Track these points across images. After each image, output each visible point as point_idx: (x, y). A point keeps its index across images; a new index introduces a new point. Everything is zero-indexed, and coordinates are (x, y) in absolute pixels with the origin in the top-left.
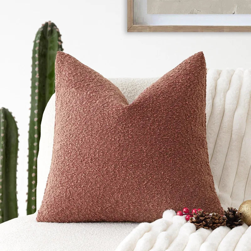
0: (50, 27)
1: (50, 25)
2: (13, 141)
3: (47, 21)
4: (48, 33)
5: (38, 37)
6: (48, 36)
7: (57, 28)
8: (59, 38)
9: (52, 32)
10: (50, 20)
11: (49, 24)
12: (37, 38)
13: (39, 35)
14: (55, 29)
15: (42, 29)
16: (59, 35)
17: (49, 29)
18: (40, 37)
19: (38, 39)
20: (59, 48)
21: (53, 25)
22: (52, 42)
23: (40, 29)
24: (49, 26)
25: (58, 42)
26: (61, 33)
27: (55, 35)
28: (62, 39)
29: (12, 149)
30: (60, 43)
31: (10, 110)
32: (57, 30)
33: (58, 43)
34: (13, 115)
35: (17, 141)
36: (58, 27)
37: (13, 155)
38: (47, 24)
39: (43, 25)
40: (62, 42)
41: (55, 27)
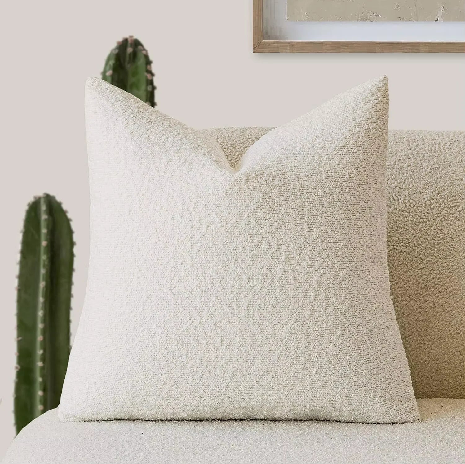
0: (131, 47)
1: (131, 44)
2: (64, 254)
3: (127, 36)
4: (127, 59)
5: (110, 66)
6: (129, 63)
7: (144, 50)
8: (148, 67)
9: (135, 55)
10: (131, 34)
11: (129, 42)
12: (108, 68)
13: (112, 62)
14: (141, 50)
15: (117, 51)
16: (148, 62)
17: (130, 50)
18: (114, 64)
19: (109, 70)
20: (147, 85)
21: (137, 44)
22: (135, 74)
23: (113, 50)
24: (129, 45)
25: (146, 74)
26: (151, 58)
27: (141, 61)
28: (154, 68)
29: (63, 270)
30: (149, 76)
31: (58, 199)
32: (144, 52)
33: (146, 77)
34: (65, 207)
35: (72, 255)
36: (146, 47)
37: (63, 281)
38: (126, 41)
39: (118, 43)
40: (153, 75)
41: (140, 47)
